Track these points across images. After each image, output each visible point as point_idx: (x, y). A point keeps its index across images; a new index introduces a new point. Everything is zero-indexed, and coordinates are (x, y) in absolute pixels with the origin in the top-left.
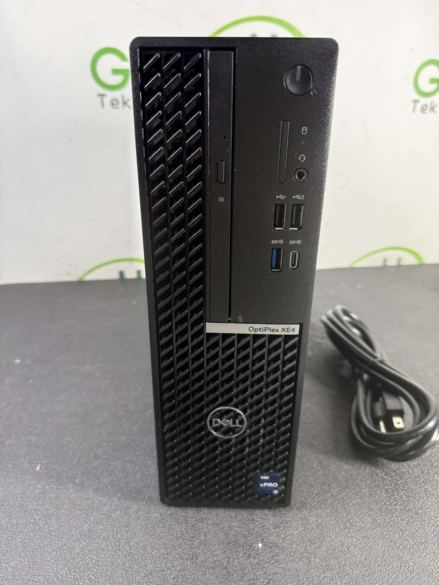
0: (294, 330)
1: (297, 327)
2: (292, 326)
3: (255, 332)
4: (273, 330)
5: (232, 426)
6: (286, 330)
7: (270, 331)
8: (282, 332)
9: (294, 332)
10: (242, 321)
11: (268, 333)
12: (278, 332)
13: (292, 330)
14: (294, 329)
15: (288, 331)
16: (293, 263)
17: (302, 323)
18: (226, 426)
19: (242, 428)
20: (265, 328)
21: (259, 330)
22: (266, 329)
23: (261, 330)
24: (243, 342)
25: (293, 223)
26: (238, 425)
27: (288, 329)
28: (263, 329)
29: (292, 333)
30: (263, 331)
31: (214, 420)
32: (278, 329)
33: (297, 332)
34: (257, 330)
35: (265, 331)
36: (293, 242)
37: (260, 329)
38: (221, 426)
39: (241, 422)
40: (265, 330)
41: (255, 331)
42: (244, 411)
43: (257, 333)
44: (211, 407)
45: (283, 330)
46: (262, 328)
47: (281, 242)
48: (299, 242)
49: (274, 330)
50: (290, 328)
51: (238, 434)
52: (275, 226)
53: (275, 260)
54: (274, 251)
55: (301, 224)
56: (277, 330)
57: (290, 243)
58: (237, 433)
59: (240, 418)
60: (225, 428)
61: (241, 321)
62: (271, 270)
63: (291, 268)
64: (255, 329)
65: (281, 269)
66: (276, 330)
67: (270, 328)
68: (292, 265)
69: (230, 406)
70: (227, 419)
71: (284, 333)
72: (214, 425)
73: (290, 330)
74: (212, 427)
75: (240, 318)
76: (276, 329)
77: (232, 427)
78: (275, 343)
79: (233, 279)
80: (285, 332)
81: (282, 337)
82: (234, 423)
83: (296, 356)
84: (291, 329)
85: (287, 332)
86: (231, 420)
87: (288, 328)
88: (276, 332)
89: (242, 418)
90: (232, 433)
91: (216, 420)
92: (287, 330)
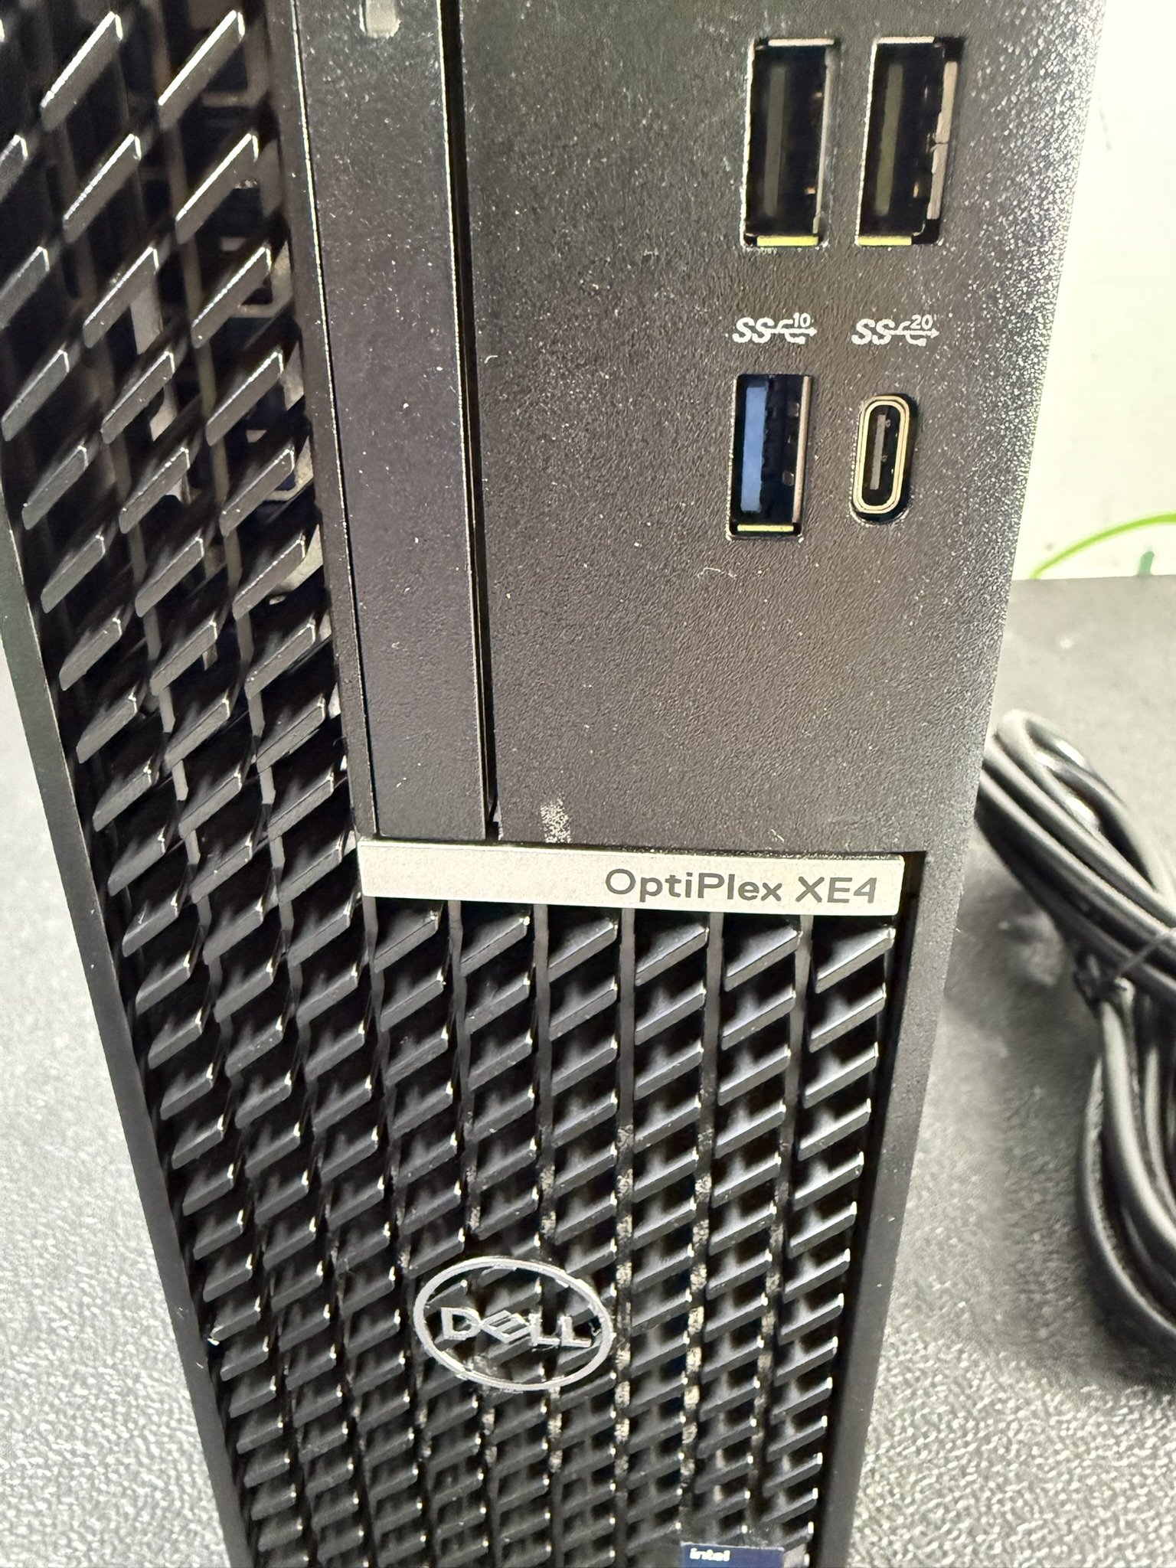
0: (870, 888)
1: (891, 874)
2: (858, 870)
3: (642, 900)
4: (747, 890)
5: (538, 1339)
6: (823, 890)
7: (730, 896)
8: (799, 899)
9: (871, 901)
10: (565, 836)
11: (717, 903)
12: (778, 898)
13: (858, 893)
14: (872, 882)
15: (837, 895)
16: (875, 484)
17: (922, 855)
18: (511, 1343)
19: (594, 1352)
20: (702, 876)
21: (666, 886)
22: (708, 881)
23: (680, 888)
24: (582, 946)
25: (883, 206)
26: (568, 1338)
27: (838, 885)
28: (689, 883)
29: (857, 907)
30: (688, 894)
31: (447, 1314)
32: (779, 886)
33: (888, 903)
34: (651, 887)
35: (701, 895)
36: (880, 329)
37: (672, 881)
38: (488, 1341)
39: (586, 1327)
40: (702, 886)
41: (644, 893)
42: (602, 1277)
43: (652, 904)
44: (430, 1253)
45: (810, 889)
46: (684, 878)
47: (799, 329)
48: (920, 329)
49: (756, 889)
50: (850, 880)
51: (573, 1378)
52: (759, 225)
53: (760, 461)
54: (757, 401)
55: (932, 212)
56: (773, 892)
57: (856, 340)
58: (568, 1374)
59: (576, 1309)
60: (506, 1348)
61: (560, 834)
62: (733, 529)
63: (861, 515)
64: (644, 881)
65: (794, 520)
66: (763, 891)
67: (732, 877)
68: (871, 497)
69: (525, 1257)
70: (512, 1309)
71: (810, 908)
72: (448, 1332)
73: (847, 890)
74: (439, 1340)
75: (554, 817)
76: (765, 885)
77: (540, 1346)
78: (760, 954)
79: (494, 585)
80: (819, 899)
81: (797, 928)
82: (549, 1326)
83: (878, 1028)
84: (853, 886)
85: (831, 899)
86: (536, 1318)
87: (833, 881)
88: (764, 898)
89: (588, 1312)
90: (541, 1371)
91: (458, 1311)
92: (832, 889)
